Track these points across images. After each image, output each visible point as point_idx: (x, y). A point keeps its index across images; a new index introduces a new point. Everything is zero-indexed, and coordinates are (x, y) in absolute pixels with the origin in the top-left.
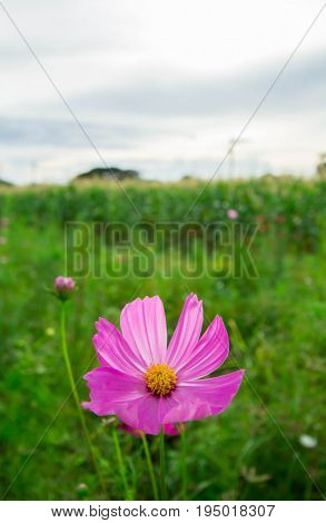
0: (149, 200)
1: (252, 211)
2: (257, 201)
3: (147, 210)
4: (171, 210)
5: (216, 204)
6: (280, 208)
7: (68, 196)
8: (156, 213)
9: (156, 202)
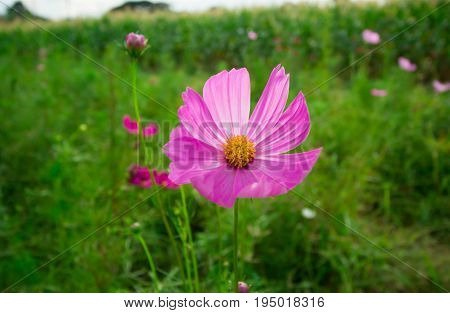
0: (179, 30)
1: (272, 36)
2: (277, 28)
3: (178, 39)
4: (200, 38)
5: (240, 31)
6: (298, 32)
7: (102, 28)
8: (185, 41)
9: (186, 31)
